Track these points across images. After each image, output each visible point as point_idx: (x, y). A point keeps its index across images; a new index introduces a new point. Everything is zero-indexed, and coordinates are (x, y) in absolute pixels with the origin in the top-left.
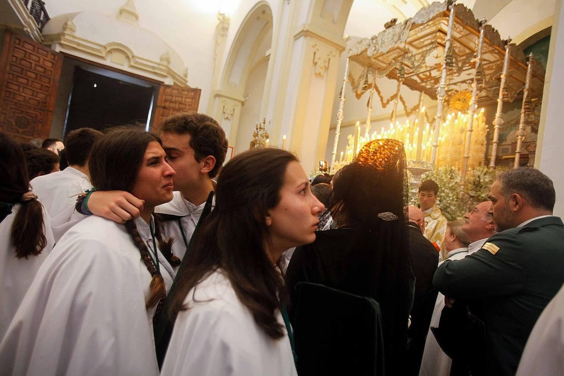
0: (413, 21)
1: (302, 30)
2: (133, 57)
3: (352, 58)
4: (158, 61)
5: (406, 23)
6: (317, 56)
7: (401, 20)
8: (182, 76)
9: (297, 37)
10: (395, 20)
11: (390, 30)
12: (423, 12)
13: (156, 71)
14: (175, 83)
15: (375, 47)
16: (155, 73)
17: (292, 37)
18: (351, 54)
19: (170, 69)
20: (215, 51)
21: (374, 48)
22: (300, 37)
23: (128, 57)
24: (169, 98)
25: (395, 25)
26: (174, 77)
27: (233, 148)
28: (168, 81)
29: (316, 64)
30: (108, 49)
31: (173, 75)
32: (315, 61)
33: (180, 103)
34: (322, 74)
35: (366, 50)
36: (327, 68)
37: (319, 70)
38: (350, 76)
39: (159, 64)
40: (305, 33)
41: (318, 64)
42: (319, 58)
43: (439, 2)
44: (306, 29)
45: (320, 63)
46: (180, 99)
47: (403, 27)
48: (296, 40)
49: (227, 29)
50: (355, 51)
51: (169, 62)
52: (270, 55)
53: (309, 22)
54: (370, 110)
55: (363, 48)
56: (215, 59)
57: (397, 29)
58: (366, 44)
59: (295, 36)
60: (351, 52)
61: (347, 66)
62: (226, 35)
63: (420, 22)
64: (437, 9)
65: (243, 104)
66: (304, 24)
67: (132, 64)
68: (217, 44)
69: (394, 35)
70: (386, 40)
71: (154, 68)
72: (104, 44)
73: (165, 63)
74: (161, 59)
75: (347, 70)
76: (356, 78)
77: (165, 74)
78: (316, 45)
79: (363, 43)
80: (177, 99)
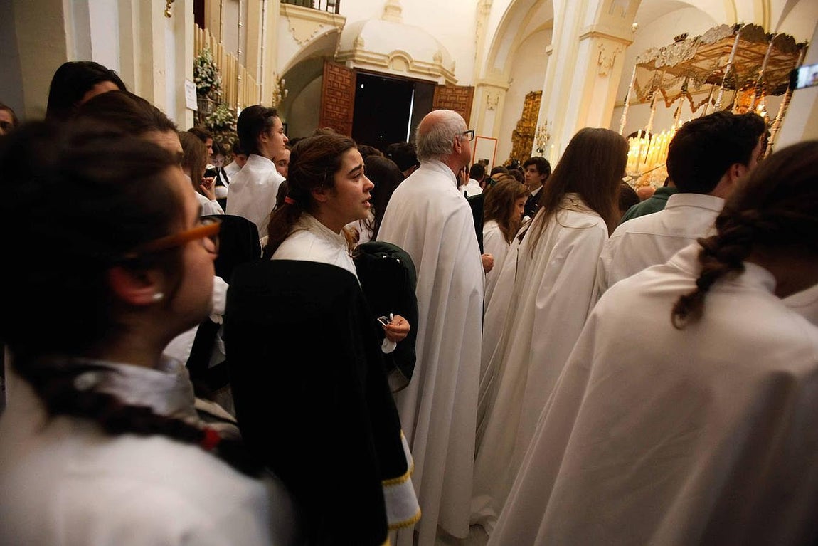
0: (702, 39)
1: (589, 31)
2: (412, 61)
3: (640, 65)
4: (432, 62)
5: (695, 41)
6: (603, 56)
7: (691, 37)
8: (450, 71)
9: (582, 38)
10: (686, 36)
11: (680, 44)
12: (712, 32)
13: (431, 72)
14: (446, 81)
15: (663, 59)
16: (430, 75)
17: (578, 37)
18: (638, 62)
19: (442, 68)
20: (476, 33)
21: (662, 61)
22: (588, 37)
23: (406, 62)
24: (443, 98)
25: (684, 40)
26: (446, 76)
27: (496, 139)
28: (441, 81)
29: (600, 64)
30: (391, 58)
31: (444, 73)
32: (601, 62)
33: (455, 102)
34: (606, 73)
35: (654, 60)
36: (611, 67)
37: (603, 70)
38: (636, 84)
39: (433, 65)
40: (593, 35)
41: (603, 64)
42: (605, 58)
43: (727, 26)
44: (593, 31)
45: (605, 63)
46: (454, 98)
47: (692, 44)
48: (582, 40)
49: (490, 6)
50: (643, 60)
51: (441, 61)
52: (552, 51)
53: (596, 23)
54: (653, 112)
55: (652, 58)
56: (476, 42)
57: (685, 45)
58: (654, 55)
59: (580, 37)
60: (639, 60)
61: (634, 72)
62: (489, 14)
63: (708, 41)
64: (724, 33)
65: (507, 90)
66: (592, 26)
67: (411, 69)
68: (478, 24)
69: (683, 51)
70: (675, 55)
71: (429, 69)
72: (387, 53)
73: (438, 63)
74: (434, 60)
75: (633, 76)
76: (642, 88)
77: (439, 74)
78: (602, 45)
79: (652, 52)
80: (451, 98)
